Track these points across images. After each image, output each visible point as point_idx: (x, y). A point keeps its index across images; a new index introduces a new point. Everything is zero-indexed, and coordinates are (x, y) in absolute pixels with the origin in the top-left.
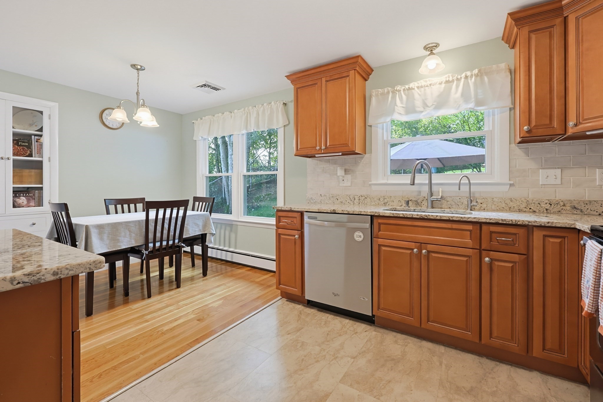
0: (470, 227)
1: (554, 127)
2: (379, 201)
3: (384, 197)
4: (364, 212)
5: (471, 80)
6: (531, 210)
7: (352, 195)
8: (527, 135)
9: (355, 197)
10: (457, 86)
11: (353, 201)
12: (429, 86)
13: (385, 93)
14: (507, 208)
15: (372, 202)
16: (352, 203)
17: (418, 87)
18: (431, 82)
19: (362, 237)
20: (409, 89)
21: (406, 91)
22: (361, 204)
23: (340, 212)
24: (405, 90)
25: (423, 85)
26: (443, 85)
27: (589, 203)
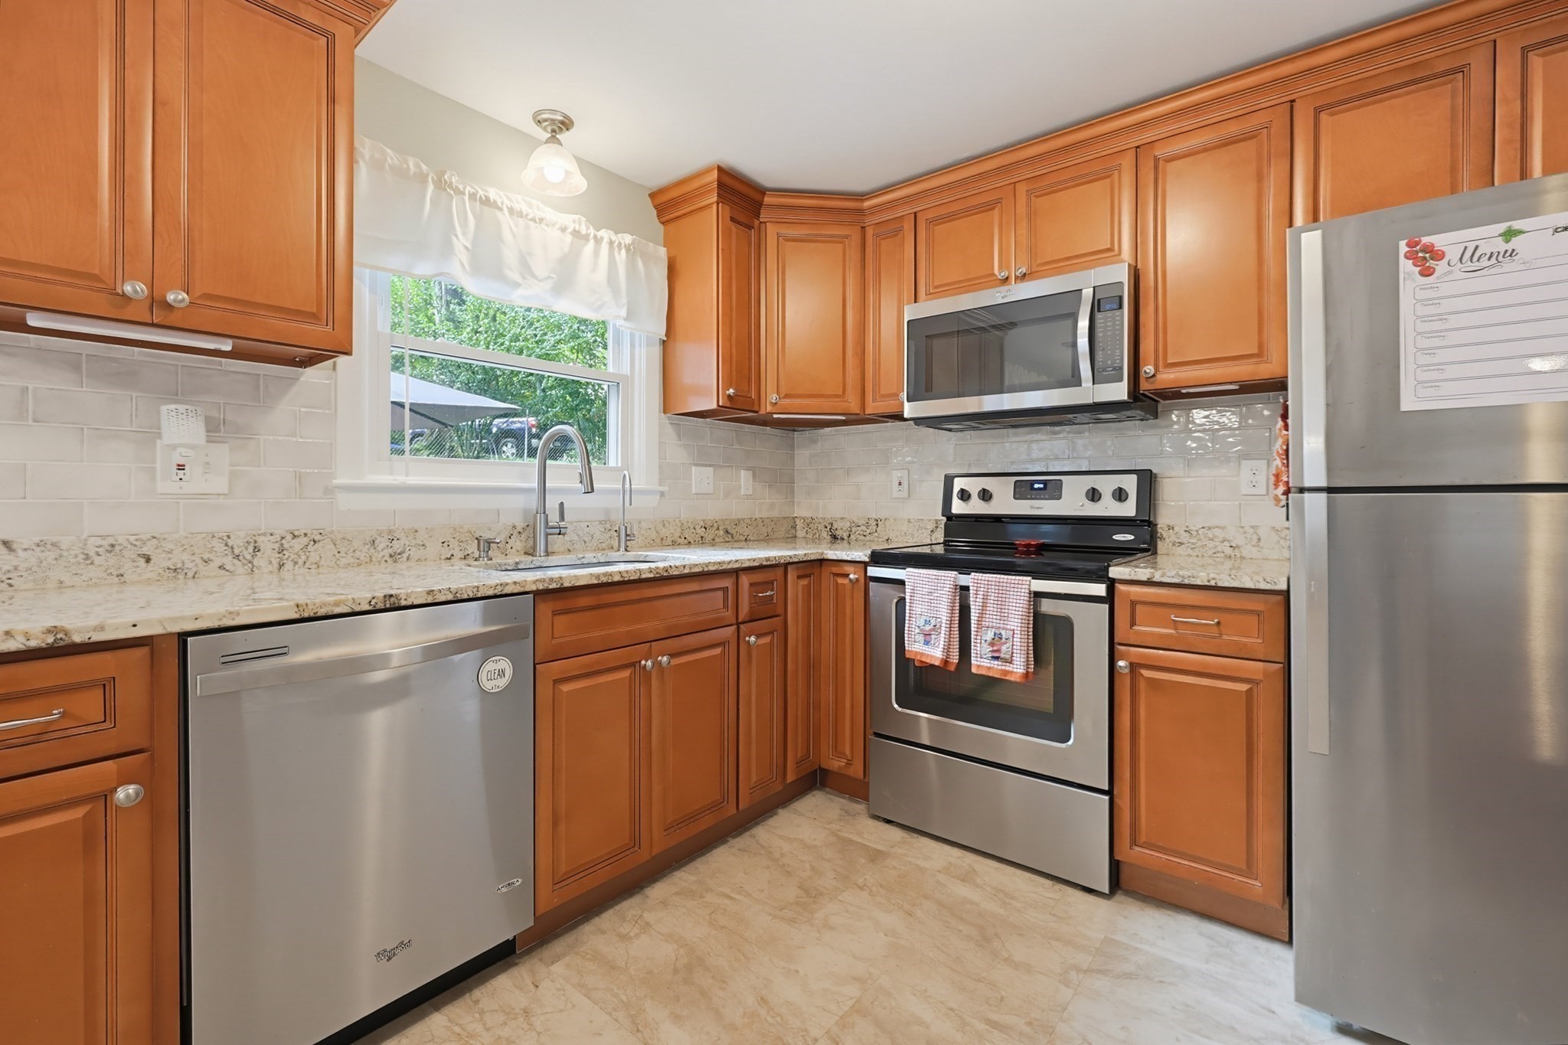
2: (372, 551)
3: (390, 532)
4: (515, 583)
5: (619, 253)
7: (242, 534)
8: (728, 405)
9: (260, 539)
10: (596, 253)
11: (249, 557)
12: (538, 221)
13: (412, 173)
15: (342, 554)
16: (241, 569)
17: (511, 210)
18: (543, 215)
20: (486, 202)
21: (478, 202)
22: (289, 565)
23: (416, 602)
24: (476, 200)
25: (525, 213)
26: (568, 238)
27: (738, 523)
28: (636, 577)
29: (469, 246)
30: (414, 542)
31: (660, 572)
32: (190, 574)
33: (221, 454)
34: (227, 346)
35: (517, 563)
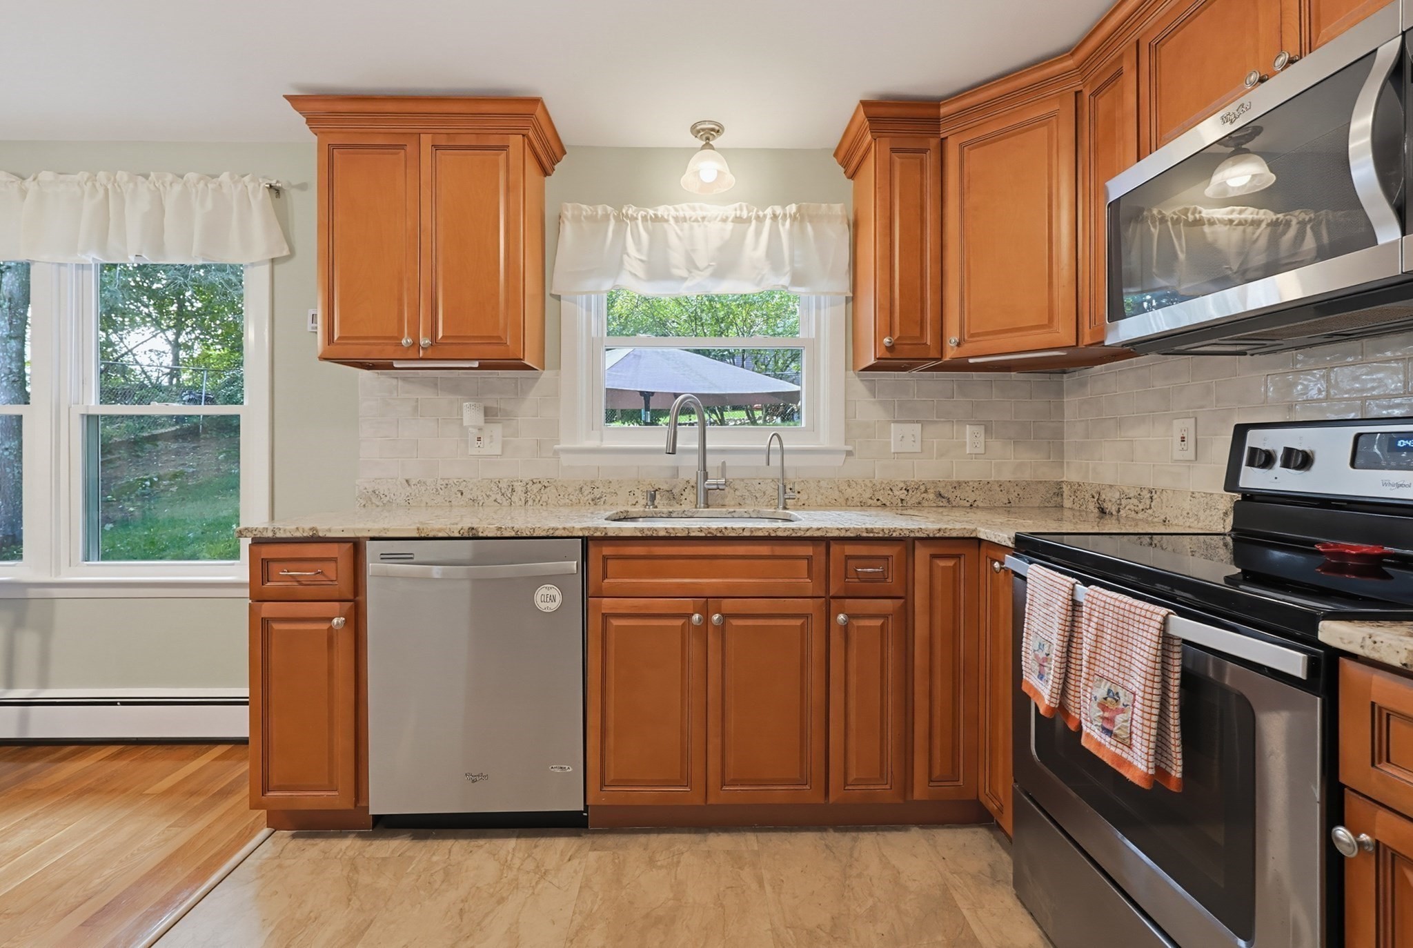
0: (808, 550)
1: (926, 344)
2: (580, 495)
3: (592, 482)
4: (564, 529)
5: (783, 225)
6: (879, 503)
7: (506, 480)
8: (888, 355)
9: (515, 484)
10: (758, 233)
11: (509, 495)
12: (700, 219)
13: (599, 217)
14: (842, 500)
15: (562, 496)
16: (506, 503)
17: (676, 219)
18: (704, 214)
19: (559, 598)
20: (656, 219)
21: (649, 222)
22: (530, 502)
23: (490, 535)
24: (647, 220)
25: (688, 217)
26: (730, 226)
27: (958, 485)
28: (684, 534)
29: (644, 258)
30: (609, 490)
31: (712, 531)
32: (481, 504)
33: (497, 430)
34: (476, 364)
35: (671, 512)
